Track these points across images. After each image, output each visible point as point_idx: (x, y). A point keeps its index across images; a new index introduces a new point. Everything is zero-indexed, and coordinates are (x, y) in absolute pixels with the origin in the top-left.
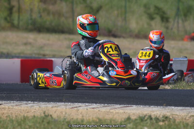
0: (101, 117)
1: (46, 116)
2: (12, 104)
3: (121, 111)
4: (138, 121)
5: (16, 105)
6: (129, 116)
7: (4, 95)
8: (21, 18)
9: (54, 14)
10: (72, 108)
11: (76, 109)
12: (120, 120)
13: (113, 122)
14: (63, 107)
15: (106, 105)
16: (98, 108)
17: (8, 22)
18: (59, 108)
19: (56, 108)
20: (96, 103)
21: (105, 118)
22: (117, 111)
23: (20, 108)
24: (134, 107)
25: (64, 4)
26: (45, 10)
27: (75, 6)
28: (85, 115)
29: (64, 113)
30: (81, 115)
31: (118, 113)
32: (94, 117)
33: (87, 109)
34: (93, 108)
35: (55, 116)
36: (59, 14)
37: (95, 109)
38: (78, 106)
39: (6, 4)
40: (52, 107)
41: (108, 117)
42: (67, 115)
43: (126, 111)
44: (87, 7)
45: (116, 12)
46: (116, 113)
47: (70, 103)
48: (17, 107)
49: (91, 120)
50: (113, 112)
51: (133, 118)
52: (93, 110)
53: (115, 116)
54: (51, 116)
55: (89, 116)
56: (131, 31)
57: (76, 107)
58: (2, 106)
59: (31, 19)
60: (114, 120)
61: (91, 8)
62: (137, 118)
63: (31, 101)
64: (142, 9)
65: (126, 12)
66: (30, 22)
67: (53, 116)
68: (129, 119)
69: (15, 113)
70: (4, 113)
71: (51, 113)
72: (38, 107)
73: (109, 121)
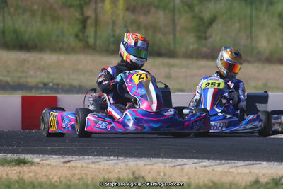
0: (216, 179)
1: (136, 178)
2: (86, 161)
3: (246, 171)
4: (271, 185)
5: (93, 163)
6: (257, 178)
7: (75, 148)
8: (98, 34)
9: (146, 28)
10: (174, 166)
11: (179, 167)
12: (243, 185)
13: (233, 187)
14: (160, 164)
15: (223, 161)
16: (211, 166)
17: (80, 40)
18: (154, 167)
19: (150, 167)
20: (209, 159)
21: (223, 180)
22: (240, 170)
23: (98, 166)
24: (265, 164)
25: (161, 14)
26: (133, 22)
27: (177, 16)
28: (192, 176)
29: (162, 174)
30: (187, 177)
31: (241, 173)
32: (206, 179)
33: (196, 168)
34: (205, 167)
35: (149, 178)
36: (155, 28)
37: (207, 168)
38: (182, 163)
39: (77, 15)
40: (145, 165)
41: (226, 179)
42: (166, 177)
43: (253, 171)
44: (194, 17)
45: (237, 25)
46: (238, 173)
47: (170, 159)
48: (93, 166)
49: (202, 184)
50: (233, 173)
51: (263, 180)
52: (204, 169)
53: (237, 178)
54: (143, 178)
55: (198, 178)
56: (259, 53)
57: (180, 165)
58: (73, 164)
59: (114, 36)
60: (235, 184)
61: (201, 19)
62: (269, 181)
63: (115, 156)
64: (276, 20)
65: (251, 25)
66: (112, 39)
67: (146, 178)
68: (257, 182)
69: (91, 174)
70: (74, 174)
71: (143, 174)
72: (124, 164)
73: (228, 185)
